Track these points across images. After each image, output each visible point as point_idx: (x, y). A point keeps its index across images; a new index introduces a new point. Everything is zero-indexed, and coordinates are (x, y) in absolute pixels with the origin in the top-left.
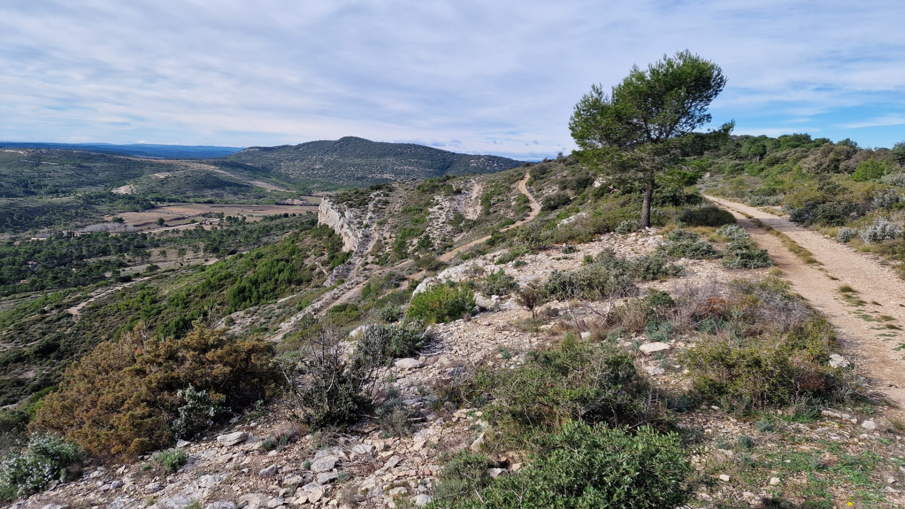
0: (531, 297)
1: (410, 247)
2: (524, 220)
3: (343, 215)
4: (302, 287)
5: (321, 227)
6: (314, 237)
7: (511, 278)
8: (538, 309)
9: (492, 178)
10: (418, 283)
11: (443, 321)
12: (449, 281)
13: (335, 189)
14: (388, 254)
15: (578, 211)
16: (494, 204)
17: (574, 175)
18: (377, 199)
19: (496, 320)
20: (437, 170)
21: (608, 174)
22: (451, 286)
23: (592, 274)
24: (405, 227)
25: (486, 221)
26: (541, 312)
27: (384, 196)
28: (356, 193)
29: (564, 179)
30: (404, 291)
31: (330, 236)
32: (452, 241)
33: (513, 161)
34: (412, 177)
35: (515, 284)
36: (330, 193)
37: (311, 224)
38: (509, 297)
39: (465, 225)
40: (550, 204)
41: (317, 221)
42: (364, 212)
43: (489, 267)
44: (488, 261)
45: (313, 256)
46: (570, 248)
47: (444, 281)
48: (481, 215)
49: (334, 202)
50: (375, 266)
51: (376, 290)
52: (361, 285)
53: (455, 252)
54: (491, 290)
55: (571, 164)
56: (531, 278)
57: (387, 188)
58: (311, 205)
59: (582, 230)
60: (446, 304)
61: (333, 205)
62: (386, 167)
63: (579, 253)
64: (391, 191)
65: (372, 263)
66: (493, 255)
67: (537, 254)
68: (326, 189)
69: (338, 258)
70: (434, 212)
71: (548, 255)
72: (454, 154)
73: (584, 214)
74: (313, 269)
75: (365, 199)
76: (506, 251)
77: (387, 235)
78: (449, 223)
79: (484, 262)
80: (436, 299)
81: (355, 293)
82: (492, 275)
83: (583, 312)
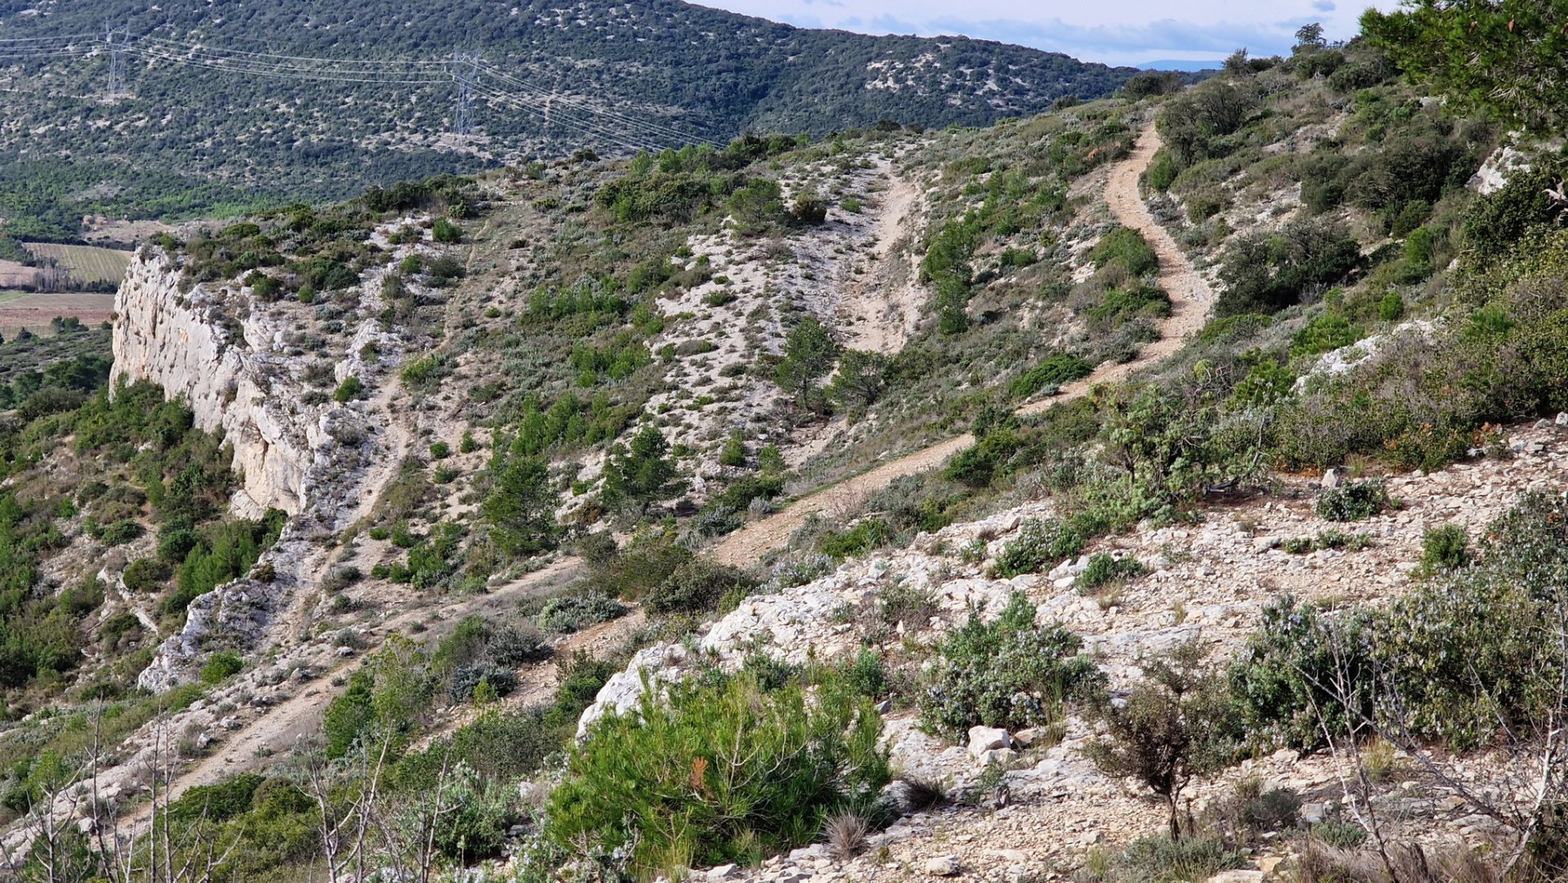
0: (1160, 733)
1: (568, 495)
2: (1133, 357)
3: (235, 336)
4: (34, 693)
5: (125, 398)
6: (91, 445)
7: (1067, 642)
8: (1196, 793)
9: (974, 152)
10: (603, 674)
11: (728, 857)
12: (758, 662)
13: (198, 209)
14: (457, 532)
15: (1398, 314)
16: (986, 278)
17: (1376, 137)
18: (403, 253)
19: (988, 851)
20: (701, 111)
21: (1540, 129)
22: (769, 685)
23: (1462, 617)
24: (542, 393)
25: (946, 360)
26: (1215, 810)
27: (439, 238)
28: (298, 227)
29: (1329, 155)
30: (538, 714)
31: (170, 440)
32: (780, 465)
33: (1077, 67)
34: (578, 145)
35: (1084, 669)
36: (172, 230)
37: (74, 382)
38: (1057, 737)
39: (841, 384)
40: (1262, 279)
41: (107, 367)
42: (338, 322)
43: (958, 588)
44: (954, 562)
45: (86, 542)
46: (1359, 495)
47: (735, 662)
48: (927, 332)
49: (191, 271)
50: (392, 592)
51: (396, 709)
52: (323, 685)
53: (792, 519)
54: (969, 702)
55: (1361, 81)
56: (1159, 640)
57: (452, 199)
58: (78, 288)
59: (1418, 402)
60: (740, 774)
61: (185, 287)
62: (447, 95)
63: (1402, 517)
64: (470, 214)
65: (381, 573)
66: (977, 527)
67: (1197, 522)
68: (151, 205)
69: (207, 549)
70: (687, 317)
71: (1251, 529)
72: (785, 30)
73: (1426, 326)
74: (84, 606)
75: (343, 257)
76: (1043, 510)
77: (452, 434)
78: (762, 375)
79: (936, 564)
80: (692, 744)
81: (292, 724)
82: (975, 626)
83: (1419, 805)
